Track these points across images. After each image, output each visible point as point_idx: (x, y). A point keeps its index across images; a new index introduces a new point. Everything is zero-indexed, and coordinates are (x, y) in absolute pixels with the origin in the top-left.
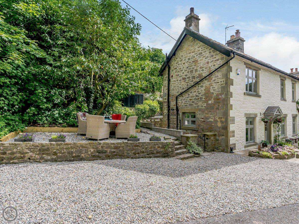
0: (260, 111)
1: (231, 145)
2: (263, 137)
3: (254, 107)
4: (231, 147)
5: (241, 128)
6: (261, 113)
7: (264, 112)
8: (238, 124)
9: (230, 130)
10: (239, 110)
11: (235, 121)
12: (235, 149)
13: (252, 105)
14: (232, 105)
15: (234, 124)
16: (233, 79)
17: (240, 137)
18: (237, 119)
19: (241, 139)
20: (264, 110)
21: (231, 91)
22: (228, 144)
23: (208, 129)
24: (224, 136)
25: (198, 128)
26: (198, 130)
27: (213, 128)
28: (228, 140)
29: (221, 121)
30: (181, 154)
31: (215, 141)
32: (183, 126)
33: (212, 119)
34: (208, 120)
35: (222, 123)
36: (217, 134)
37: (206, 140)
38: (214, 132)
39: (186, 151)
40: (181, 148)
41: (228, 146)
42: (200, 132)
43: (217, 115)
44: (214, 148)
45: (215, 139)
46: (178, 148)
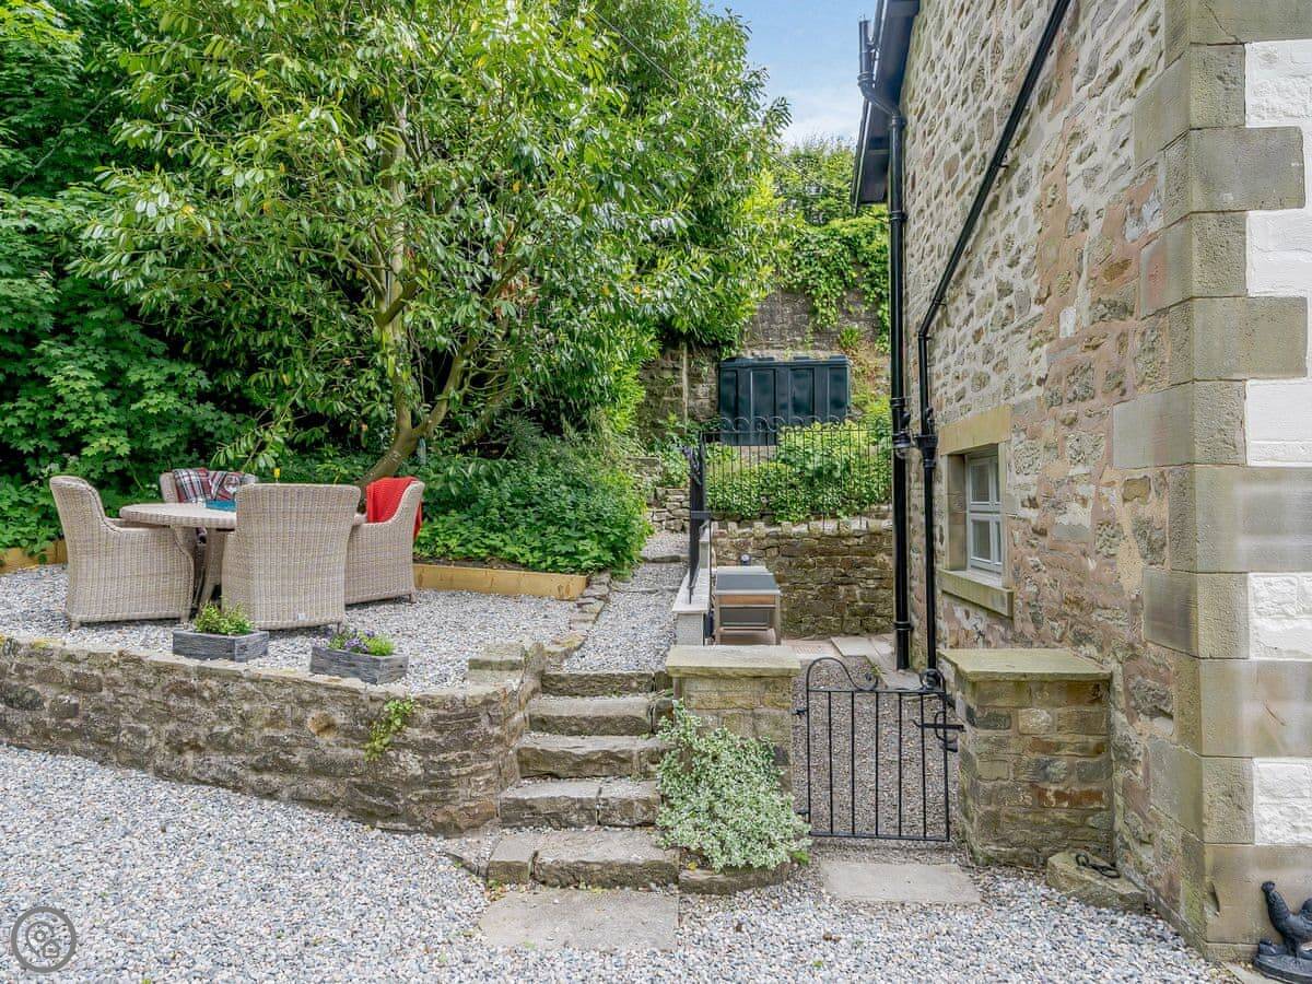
9: (1256, 655)
14: (1298, 302)
21: (1251, 127)
22: (1211, 834)
23: (1062, 616)
24: (1170, 716)
25: (1011, 595)
26: (1011, 608)
27: (1094, 606)
28: (1206, 783)
29: (1143, 528)
30: (569, 825)
31: (1101, 758)
32: (963, 568)
33: (1084, 501)
34: (1064, 520)
35: (1153, 550)
36: (1118, 683)
37: (967, 726)
38: (1101, 649)
39: (631, 803)
40: (624, 761)
41: (1209, 860)
42: (1020, 640)
43: (1110, 455)
44: (1068, 837)
45: (1092, 740)
46: (578, 756)
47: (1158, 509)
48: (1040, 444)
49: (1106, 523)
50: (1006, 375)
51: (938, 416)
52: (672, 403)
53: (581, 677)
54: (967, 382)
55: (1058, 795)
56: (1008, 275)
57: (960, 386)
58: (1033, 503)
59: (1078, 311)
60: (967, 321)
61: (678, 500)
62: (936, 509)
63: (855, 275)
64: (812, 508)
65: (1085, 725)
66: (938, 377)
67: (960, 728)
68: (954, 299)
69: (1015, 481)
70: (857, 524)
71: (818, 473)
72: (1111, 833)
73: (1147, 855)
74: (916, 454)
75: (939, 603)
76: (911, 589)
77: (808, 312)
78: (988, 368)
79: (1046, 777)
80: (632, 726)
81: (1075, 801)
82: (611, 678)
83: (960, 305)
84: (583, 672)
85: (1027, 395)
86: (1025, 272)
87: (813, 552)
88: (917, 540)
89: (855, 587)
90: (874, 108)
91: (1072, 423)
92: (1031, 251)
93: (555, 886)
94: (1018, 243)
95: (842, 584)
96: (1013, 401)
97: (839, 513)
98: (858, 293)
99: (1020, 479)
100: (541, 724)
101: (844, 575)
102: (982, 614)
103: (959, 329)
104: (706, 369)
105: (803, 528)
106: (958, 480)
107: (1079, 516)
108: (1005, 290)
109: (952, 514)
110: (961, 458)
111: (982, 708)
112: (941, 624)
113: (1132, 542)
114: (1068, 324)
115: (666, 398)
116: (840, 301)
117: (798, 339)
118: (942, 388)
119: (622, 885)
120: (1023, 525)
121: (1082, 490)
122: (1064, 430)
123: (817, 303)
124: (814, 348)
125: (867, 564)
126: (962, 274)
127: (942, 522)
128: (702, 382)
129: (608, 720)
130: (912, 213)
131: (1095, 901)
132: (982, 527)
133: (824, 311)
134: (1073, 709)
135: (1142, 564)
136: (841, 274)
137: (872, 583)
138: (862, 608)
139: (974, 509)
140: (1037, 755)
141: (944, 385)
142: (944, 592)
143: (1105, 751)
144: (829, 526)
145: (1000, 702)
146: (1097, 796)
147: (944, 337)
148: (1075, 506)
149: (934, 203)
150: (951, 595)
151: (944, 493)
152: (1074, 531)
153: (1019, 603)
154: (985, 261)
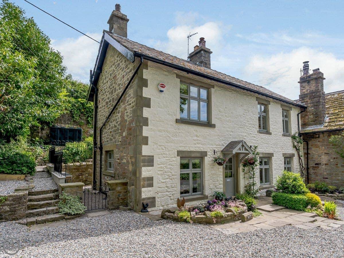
0: (214, 148)
1: (144, 199)
2: (222, 186)
3: (199, 142)
4: (143, 203)
5: (169, 174)
6: (214, 151)
7: (222, 149)
8: (161, 167)
9: (143, 176)
10: (163, 146)
11: (153, 162)
12: (154, 206)
13: (195, 138)
14: (147, 137)
15: (153, 166)
16: (150, 99)
17: (167, 187)
18: (158, 160)
19: (169, 190)
20: (223, 146)
21: (144, 116)
22: (137, 197)
23: (122, 175)
24: (134, 185)
25: (115, 173)
26: (115, 176)
27: (126, 173)
28: (137, 192)
29: (132, 162)
30: (41, 215)
31: (127, 193)
32: (107, 170)
33: (125, 159)
34: (123, 162)
35: (133, 165)
36: (129, 183)
37: (109, 191)
38: (127, 179)
39: (54, 210)
40: (50, 204)
41: (137, 201)
42: (116, 179)
43: (129, 153)
44: (122, 204)
45: (125, 191)
46: (41, 204)
47: (133, 160)
48: (120, 151)
49: (128, 162)
50: (115, 140)
51: (103, 144)
52: (36, 135)
53: (37, 192)
54: (109, 139)
55: (121, 199)
56: (116, 124)
57: (107, 140)
58: (119, 159)
59: (125, 133)
60: (109, 129)
61: (40, 158)
62: (102, 160)
63: (83, 111)
64: (73, 160)
65: (125, 189)
66: (103, 137)
67: (108, 192)
68: (107, 125)
69: (116, 155)
70: (84, 163)
71: (75, 153)
72: (127, 203)
73: (131, 204)
74: (98, 150)
75: (102, 176)
76: (96, 175)
77: (72, 117)
78: (112, 138)
79: (119, 196)
80: (51, 199)
81: (123, 199)
82: (44, 191)
83: (108, 127)
84: (38, 191)
85: (118, 143)
86: (118, 125)
87: (75, 169)
88: (98, 166)
89: (83, 176)
90: (92, 86)
91: (124, 148)
92: (120, 122)
93: (41, 224)
94: (118, 120)
95: (81, 175)
96: (116, 144)
97: (79, 161)
98: (83, 114)
99: (117, 156)
100: (30, 200)
101: (81, 173)
102: (110, 177)
103: (108, 130)
104: (45, 127)
105: (72, 164)
106: (106, 155)
107: (125, 161)
108: (115, 126)
109: (105, 161)
110: (107, 152)
111: (111, 188)
112: (103, 180)
113: (131, 164)
114: (124, 134)
115: (35, 134)
116: (79, 115)
117: (69, 122)
118: (104, 139)
119: (54, 221)
120: (117, 162)
121: (125, 157)
122: (123, 149)
123: (74, 115)
124: (73, 125)
125: (86, 171)
126: (108, 121)
127: (103, 163)
128: (44, 130)
129: (45, 198)
130: (99, 107)
131: (125, 210)
132: (110, 163)
133: (76, 117)
134: (123, 187)
135: (132, 167)
136: (80, 110)
137: (87, 175)
138: (85, 180)
139: (109, 160)
140: (118, 194)
141: (105, 139)
142: (103, 174)
143: (127, 192)
144: (78, 164)
145: (114, 187)
146: (126, 198)
147: (105, 131)
148: (124, 160)
149: (103, 108)
150: (105, 175)
151: (104, 158)
152: (124, 163)
153: (116, 174)
154: (112, 121)
